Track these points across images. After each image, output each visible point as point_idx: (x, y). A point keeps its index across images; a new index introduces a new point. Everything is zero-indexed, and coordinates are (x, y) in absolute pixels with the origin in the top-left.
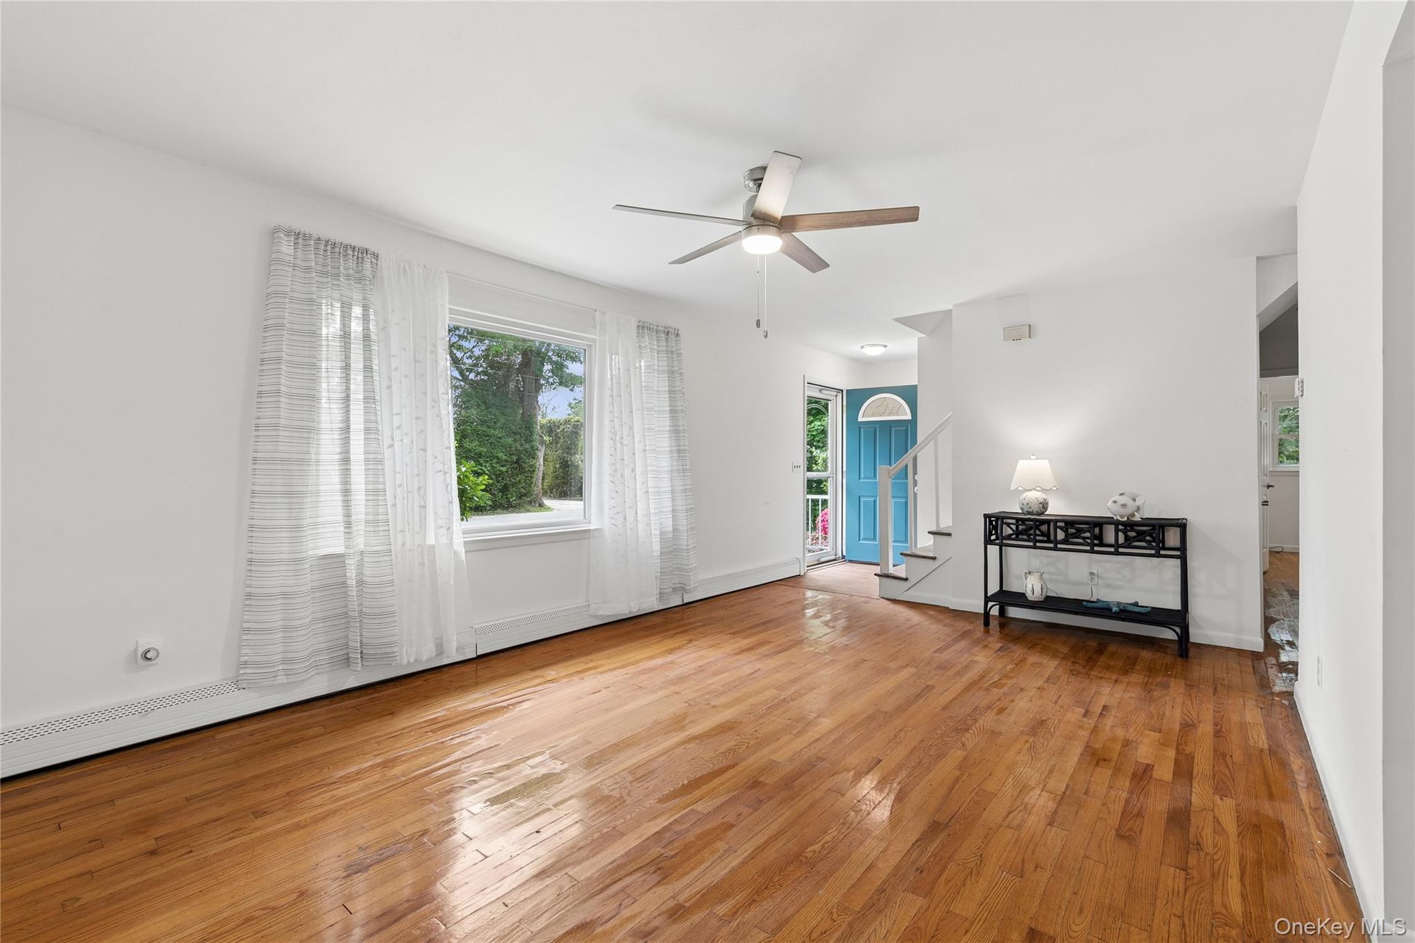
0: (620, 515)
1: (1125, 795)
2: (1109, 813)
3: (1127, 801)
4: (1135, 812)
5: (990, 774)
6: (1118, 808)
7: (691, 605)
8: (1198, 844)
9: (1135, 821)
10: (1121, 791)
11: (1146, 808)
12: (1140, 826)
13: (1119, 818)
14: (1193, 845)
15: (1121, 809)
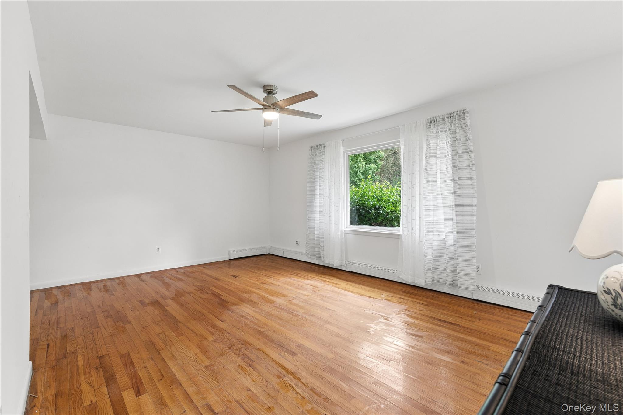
0: (406, 229)
1: (137, 369)
2: (137, 357)
3: (134, 367)
4: (128, 365)
5: (189, 340)
6: (135, 361)
7: (479, 303)
8: (97, 369)
9: (125, 361)
10: (140, 369)
11: (125, 369)
12: (122, 360)
13: (132, 358)
14: (99, 367)
15: (134, 362)
